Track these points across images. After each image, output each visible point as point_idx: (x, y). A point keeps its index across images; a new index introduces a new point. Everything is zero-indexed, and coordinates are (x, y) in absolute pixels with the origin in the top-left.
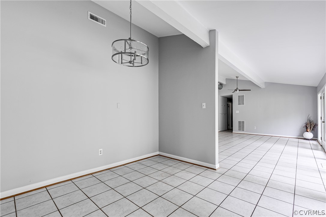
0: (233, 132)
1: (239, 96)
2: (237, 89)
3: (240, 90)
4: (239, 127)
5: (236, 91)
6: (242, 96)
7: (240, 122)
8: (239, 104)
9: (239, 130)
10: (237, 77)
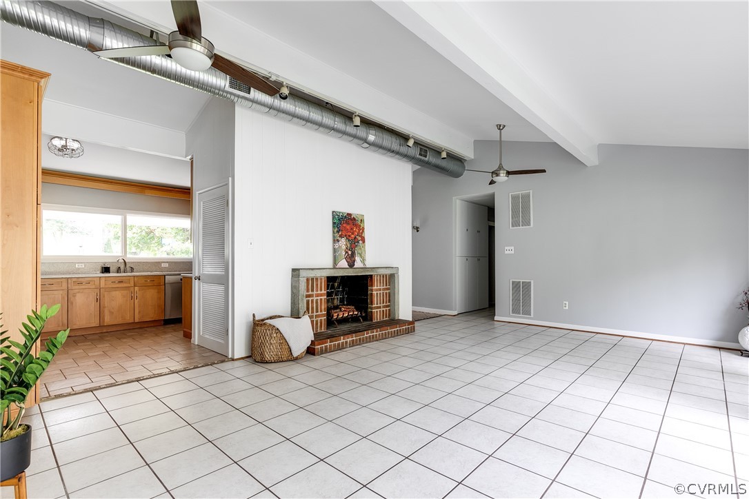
0: (496, 318)
1: (515, 198)
2: (501, 167)
3: (509, 173)
4: (516, 300)
5: (498, 175)
6: (523, 196)
7: (516, 286)
8: (515, 224)
9: (516, 311)
10: (500, 127)
